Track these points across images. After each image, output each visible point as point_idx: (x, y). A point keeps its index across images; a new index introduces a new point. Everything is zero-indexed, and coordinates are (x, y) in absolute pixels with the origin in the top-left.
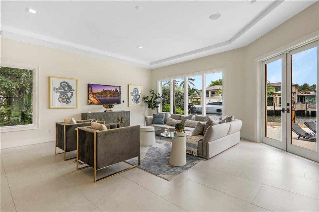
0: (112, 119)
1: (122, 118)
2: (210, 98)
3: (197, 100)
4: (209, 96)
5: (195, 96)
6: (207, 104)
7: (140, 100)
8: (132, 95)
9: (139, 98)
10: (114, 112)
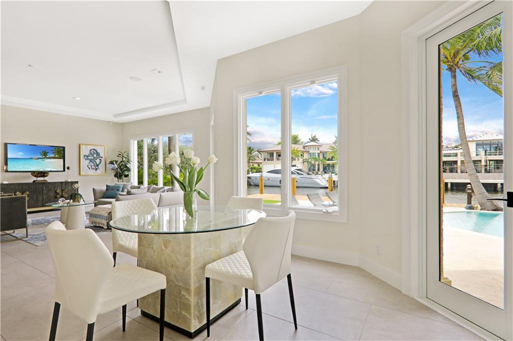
0: (45, 192)
1: (62, 191)
2: (275, 163)
3: (259, 166)
4: (273, 160)
5: (253, 160)
6: (268, 172)
7: (102, 166)
8: (86, 159)
9: (99, 164)
10: (49, 183)
